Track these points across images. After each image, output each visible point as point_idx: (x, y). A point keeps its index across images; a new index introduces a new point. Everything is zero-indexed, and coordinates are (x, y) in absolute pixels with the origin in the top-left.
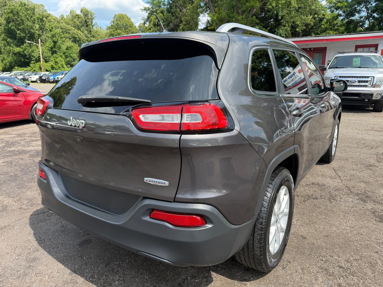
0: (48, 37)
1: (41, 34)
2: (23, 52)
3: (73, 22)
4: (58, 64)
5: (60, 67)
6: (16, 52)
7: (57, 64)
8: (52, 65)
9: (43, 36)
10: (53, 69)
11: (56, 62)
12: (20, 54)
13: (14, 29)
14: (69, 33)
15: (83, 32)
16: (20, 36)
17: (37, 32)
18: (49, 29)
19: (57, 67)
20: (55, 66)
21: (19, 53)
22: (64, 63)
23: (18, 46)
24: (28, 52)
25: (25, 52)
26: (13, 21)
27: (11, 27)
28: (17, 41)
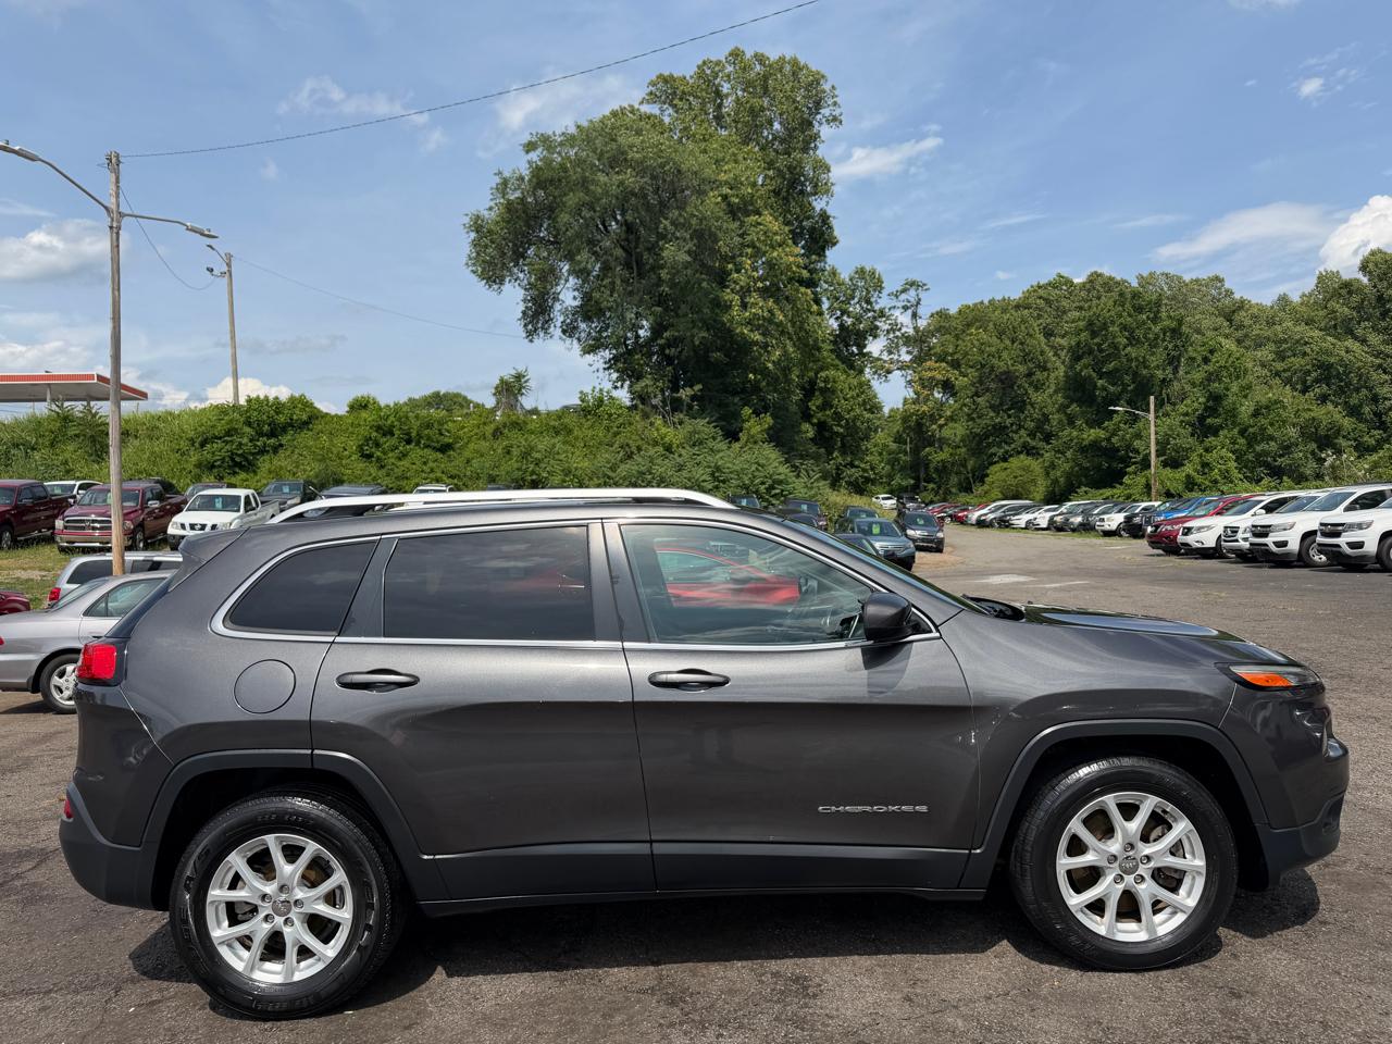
0: (1194, 385)
1: (1171, 376)
2: (1108, 440)
3: (1325, 312)
4: (1212, 470)
5: (1216, 482)
6: (1086, 443)
7: (1206, 470)
8: (1188, 476)
9: (1175, 383)
10: (1191, 490)
11: (1205, 465)
12: (1100, 448)
13: (1090, 376)
14: (1305, 354)
15: (1364, 341)
16: (1104, 394)
17: (1159, 374)
18: (1199, 358)
19: (1207, 483)
20: (1199, 479)
21: (1095, 445)
22: (1233, 464)
23: (1096, 423)
24: (1123, 439)
25: (1114, 440)
26: (1090, 352)
27: (1081, 370)
28: (1095, 408)
